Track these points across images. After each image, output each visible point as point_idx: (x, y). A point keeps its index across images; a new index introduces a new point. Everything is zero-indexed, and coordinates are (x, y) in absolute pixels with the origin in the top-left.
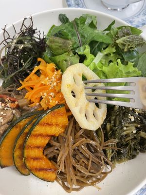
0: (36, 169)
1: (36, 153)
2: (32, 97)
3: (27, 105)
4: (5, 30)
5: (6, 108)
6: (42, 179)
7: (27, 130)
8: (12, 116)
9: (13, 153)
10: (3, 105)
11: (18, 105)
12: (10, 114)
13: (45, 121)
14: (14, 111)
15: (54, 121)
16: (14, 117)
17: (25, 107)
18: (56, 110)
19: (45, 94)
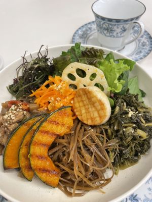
0: (40, 169)
1: (42, 151)
2: (41, 101)
3: (37, 109)
4: (24, 58)
5: (18, 110)
6: (44, 183)
7: (35, 127)
8: (23, 116)
9: (20, 150)
10: (16, 107)
11: (29, 108)
12: (21, 114)
13: (53, 118)
14: (25, 112)
15: (60, 120)
16: (24, 117)
17: (35, 111)
18: (63, 110)
19: (52, 98)
